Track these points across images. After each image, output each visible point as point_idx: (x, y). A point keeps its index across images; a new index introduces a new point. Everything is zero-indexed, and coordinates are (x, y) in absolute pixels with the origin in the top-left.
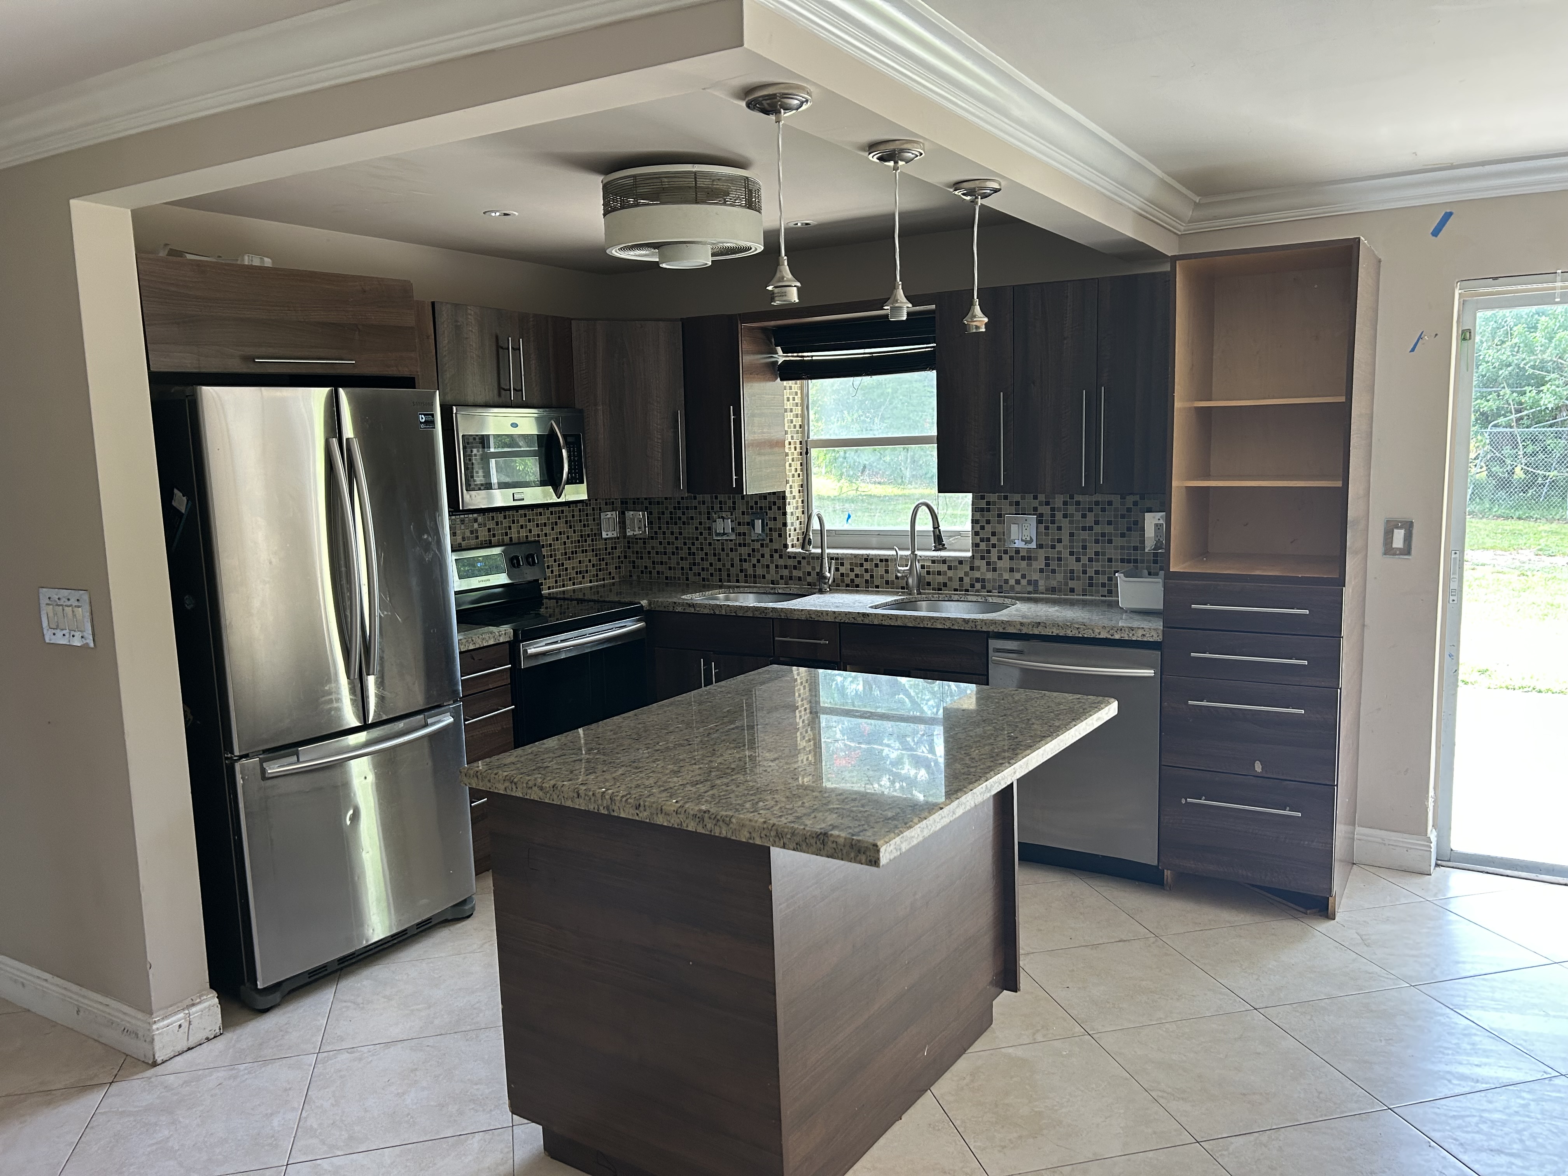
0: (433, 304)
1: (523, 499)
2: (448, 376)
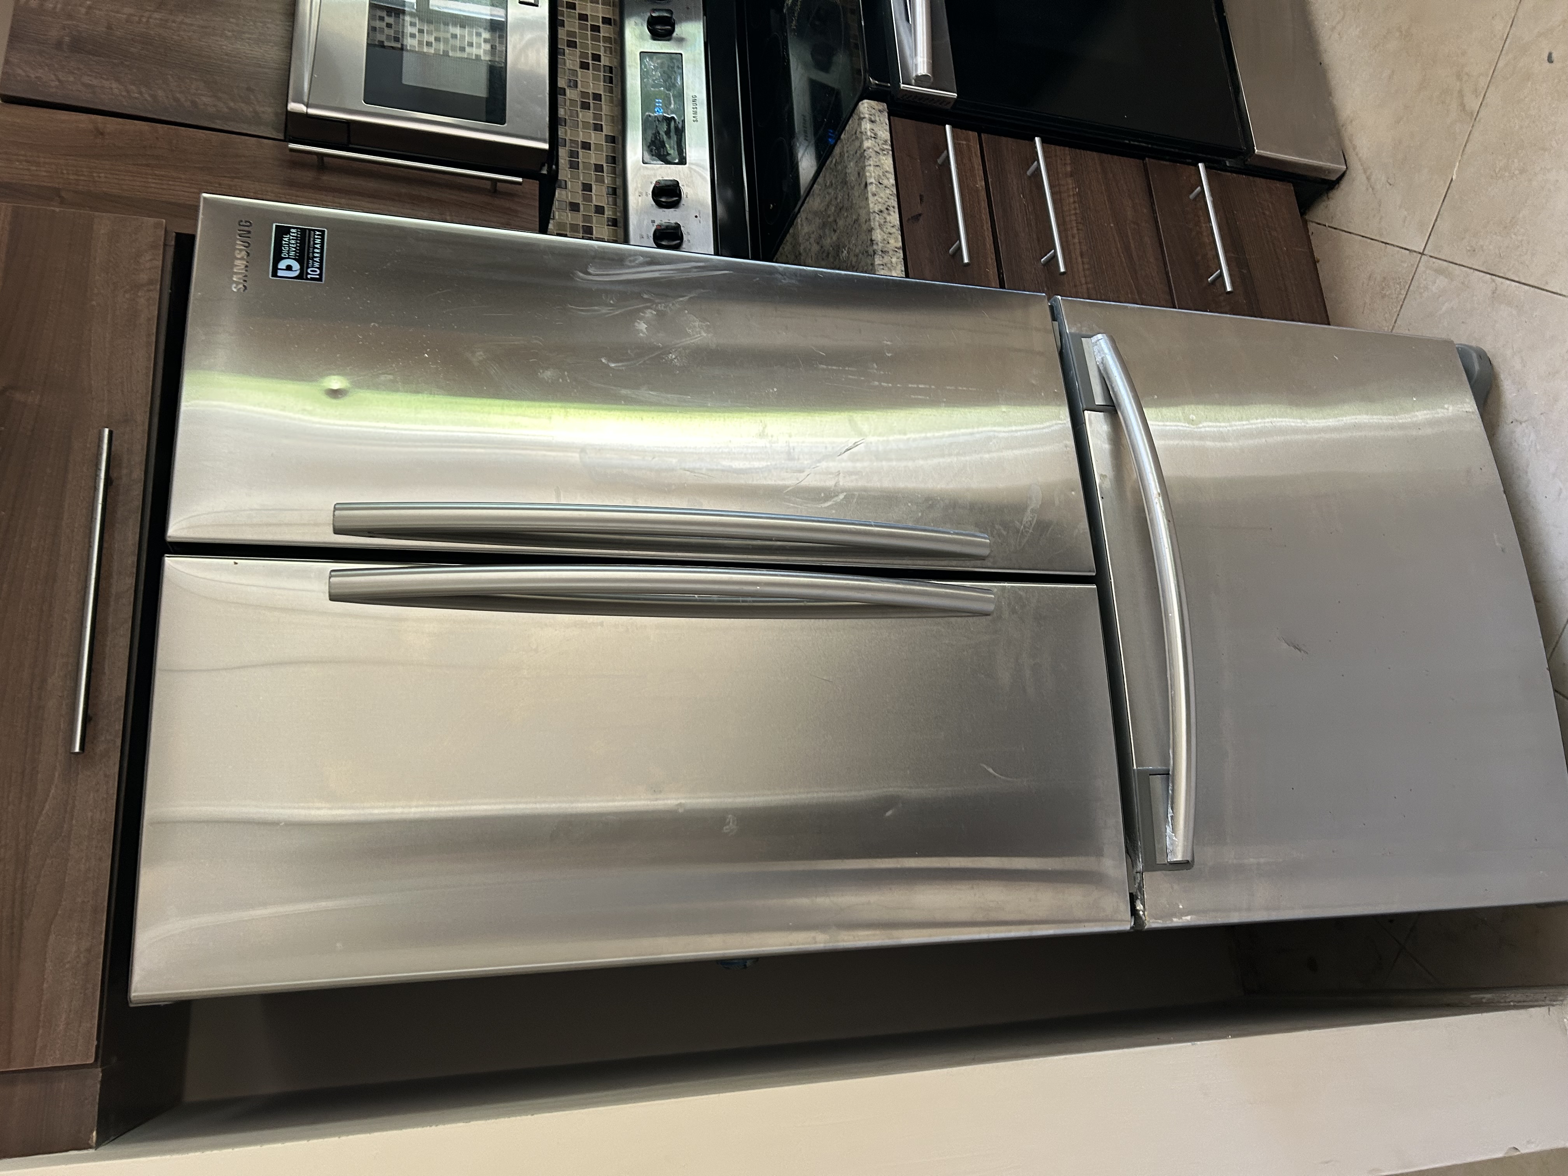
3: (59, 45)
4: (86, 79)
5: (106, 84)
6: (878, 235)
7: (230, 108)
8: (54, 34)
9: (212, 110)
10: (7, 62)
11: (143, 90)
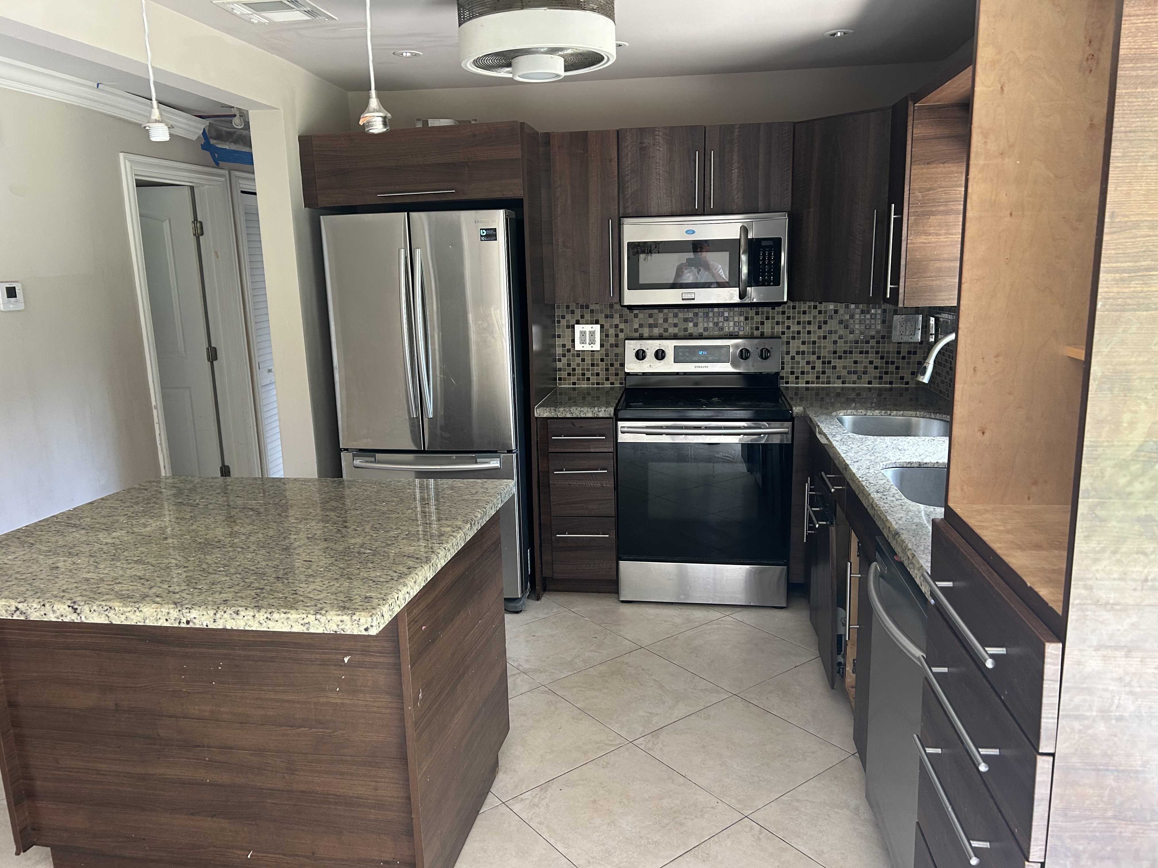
0: (618, 131)
1: (694, 299)
2: (630, 191)
3: (642, 143)
4: (630, 153)
5: (629, 160)
6: (562, 409)
7: (628, 199)
8: (646, 141)
9: (626, 193)
10: (631, 129)
11: (630, 171)
